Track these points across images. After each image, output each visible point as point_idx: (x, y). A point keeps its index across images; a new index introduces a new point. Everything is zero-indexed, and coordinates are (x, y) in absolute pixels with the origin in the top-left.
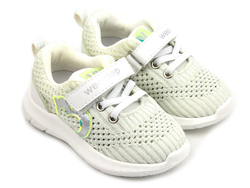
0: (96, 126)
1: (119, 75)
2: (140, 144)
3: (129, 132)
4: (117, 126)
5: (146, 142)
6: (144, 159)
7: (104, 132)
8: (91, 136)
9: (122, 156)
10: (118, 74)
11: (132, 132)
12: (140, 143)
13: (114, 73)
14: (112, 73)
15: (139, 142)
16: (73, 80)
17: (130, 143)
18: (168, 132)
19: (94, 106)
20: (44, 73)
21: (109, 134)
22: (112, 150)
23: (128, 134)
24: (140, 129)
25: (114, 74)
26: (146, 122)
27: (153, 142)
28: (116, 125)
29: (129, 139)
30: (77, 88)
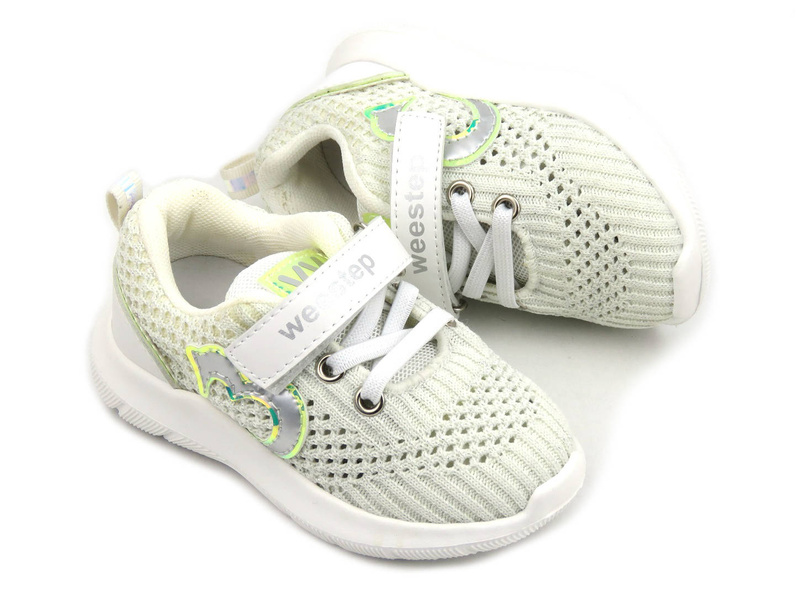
0: (318, 423)
1: (373, 274)
2: (452, 469)
3: (415, 435)
4: (382, 422)
5: (467, 461)
6: (464, 509)
7: (343, 439)
8: (305, 452)
9: (403, 505)
10: (370, 271)
11: (424, 436)
12: (450, 464)
13: (359, 269)
14: (354, 270)
15: (446, 462)
16: (245, 301)
17: (423, 467)
18: (525, 425)
19: (311, 370)
20: (152, 278)
21: (359, 446)
22: (372, 489)
23: (414, 442)
24: (447, 425)
25: (359, 274)
26: (460, 403)
27: (487, 460)
28: (377, 421)
29: (417, 457)
30: (259, 324)
